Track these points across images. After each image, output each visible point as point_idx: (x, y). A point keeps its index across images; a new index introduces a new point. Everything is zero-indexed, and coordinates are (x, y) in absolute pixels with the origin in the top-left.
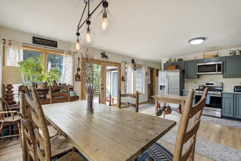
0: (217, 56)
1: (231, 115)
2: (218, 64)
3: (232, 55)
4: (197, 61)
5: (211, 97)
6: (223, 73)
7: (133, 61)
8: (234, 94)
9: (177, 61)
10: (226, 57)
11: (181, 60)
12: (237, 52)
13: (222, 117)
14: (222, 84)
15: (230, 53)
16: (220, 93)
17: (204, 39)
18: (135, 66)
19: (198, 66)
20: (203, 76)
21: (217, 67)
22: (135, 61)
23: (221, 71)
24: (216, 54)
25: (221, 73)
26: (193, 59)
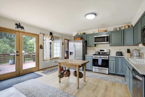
0: (106, 31)
1: (114, 72)
2: (107, 37)
3: (115, 30)
4: (94, 34)
5: (103, 60)
6: (109, 43)
7: (51, 34)
8: (116, 57)
9: (82, 34)
10: (112, 32)
11: (85, 34)
12: (118, 28)
13: (109, 74)
14: (110, 50)
15: (114, 29)
16: (108, 57)
17: (96, 15)
18: (52, 37)
19: (95, 38)
20: (98, 45)
21: (106, 38)
22: (53, 34)
23: (108, 41)
24: (106, 30)
25: (108, 42)
26: (92, 33)
